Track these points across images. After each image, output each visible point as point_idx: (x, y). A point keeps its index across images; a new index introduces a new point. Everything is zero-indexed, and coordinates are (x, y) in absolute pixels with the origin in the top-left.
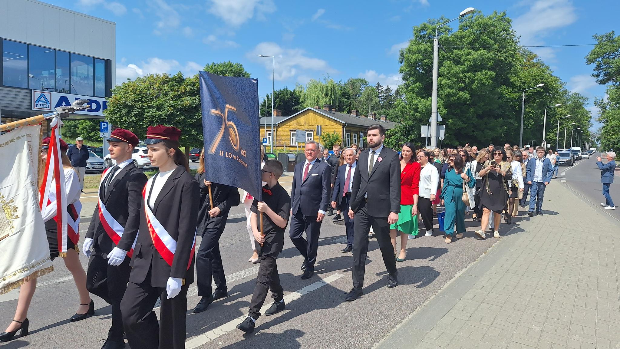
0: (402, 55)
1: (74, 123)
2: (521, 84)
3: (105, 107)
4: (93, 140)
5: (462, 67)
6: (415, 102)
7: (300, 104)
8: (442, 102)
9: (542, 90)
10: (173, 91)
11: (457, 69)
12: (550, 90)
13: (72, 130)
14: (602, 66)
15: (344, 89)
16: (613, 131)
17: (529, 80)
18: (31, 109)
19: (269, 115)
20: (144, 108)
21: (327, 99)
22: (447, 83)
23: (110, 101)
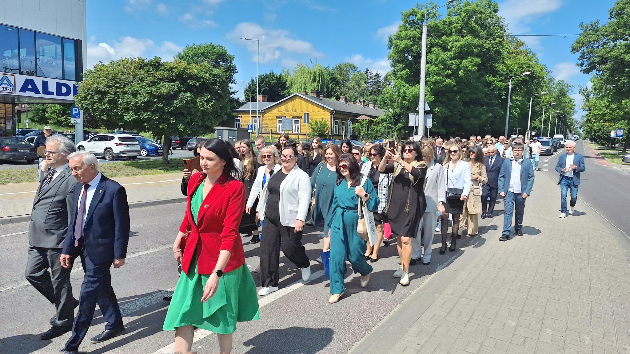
0: (391, 41)
1: (43, 107)
2: (509, 72)
3: (75, 93)
4: (64, 124)
5: (449, 53)
6: (403, 89)
7: (287, 90)
8: (429, 89)
9: (528, 79)
10: (150, 76)
11: (444, 56)
12: (536, 78)
13: (40, 114)
14: (586, 55)
15: (332, 74)
16: (595, 119)
17: (516, 68)
19: (254, 100)
20: (118, 94)
21: (315, 85)
22: (434, 71)
23: (81, 85)
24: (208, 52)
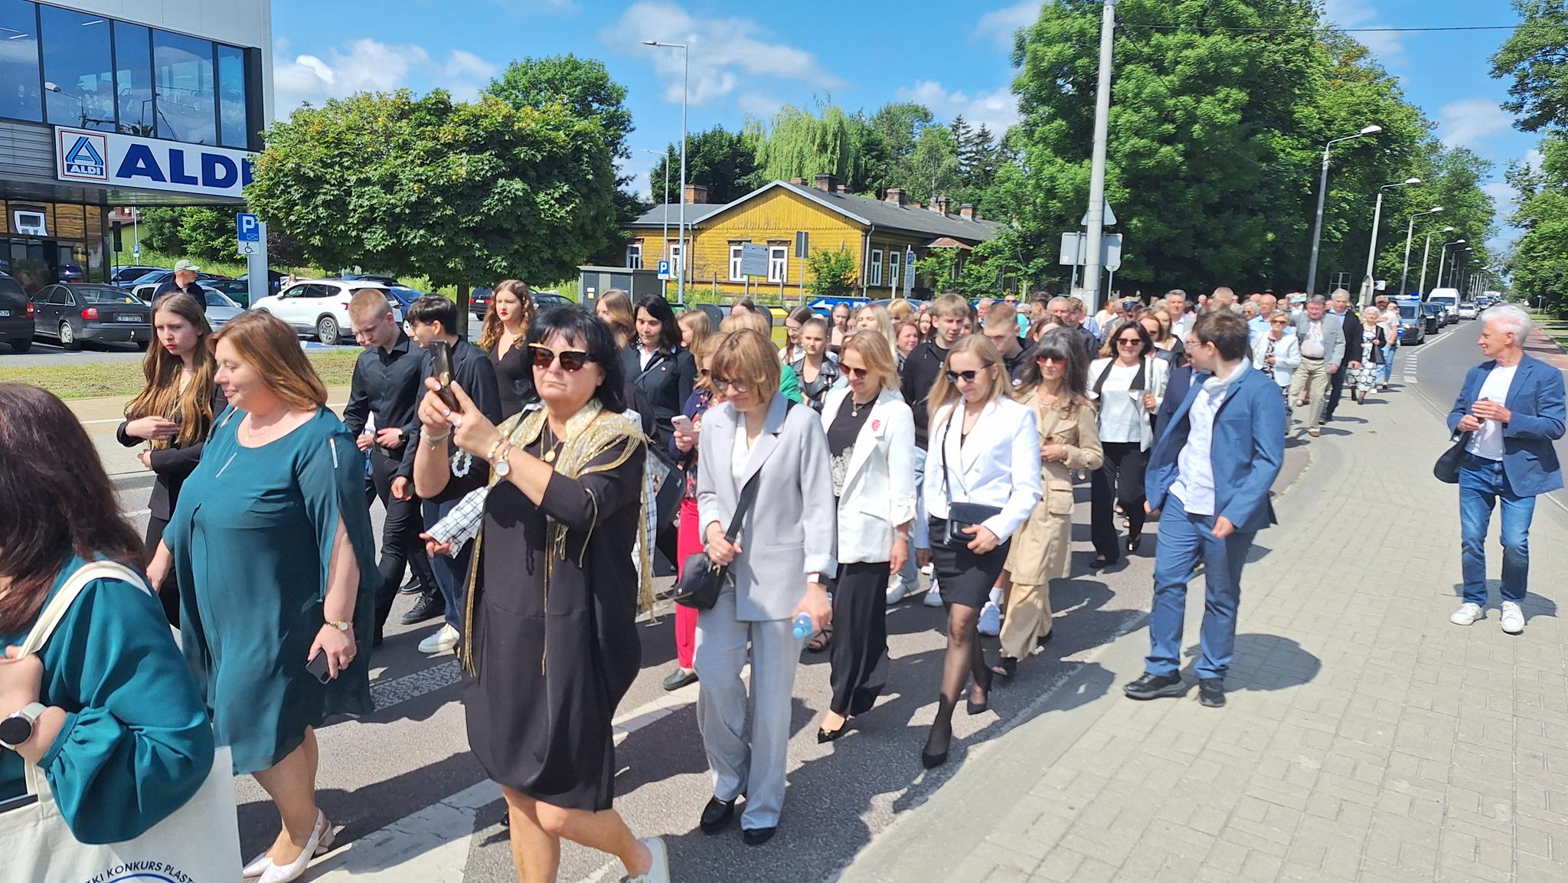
0: (1021, 46)
1: (171, 212)
2: (1323, 126)
3: (248, 179)
4: (222, 257)
5: (1169, 78)
6: (1049, 170)
7: (756, 172)
8: (1118, 171)
9: (1374, 142)
10: (424, 139)
11: (1158, 85)
12: (1395, 141)
13: (166, 231)
14: (1530, 81)
15: (870, 133)
16: (1546, 249)
17: (1344, 114)
18: (55, 177)
19: (675, 199)
20: (348, 184)
21: (824, 159)
22: (1131, 123)
23: (260, 160)
24: (563, 79)
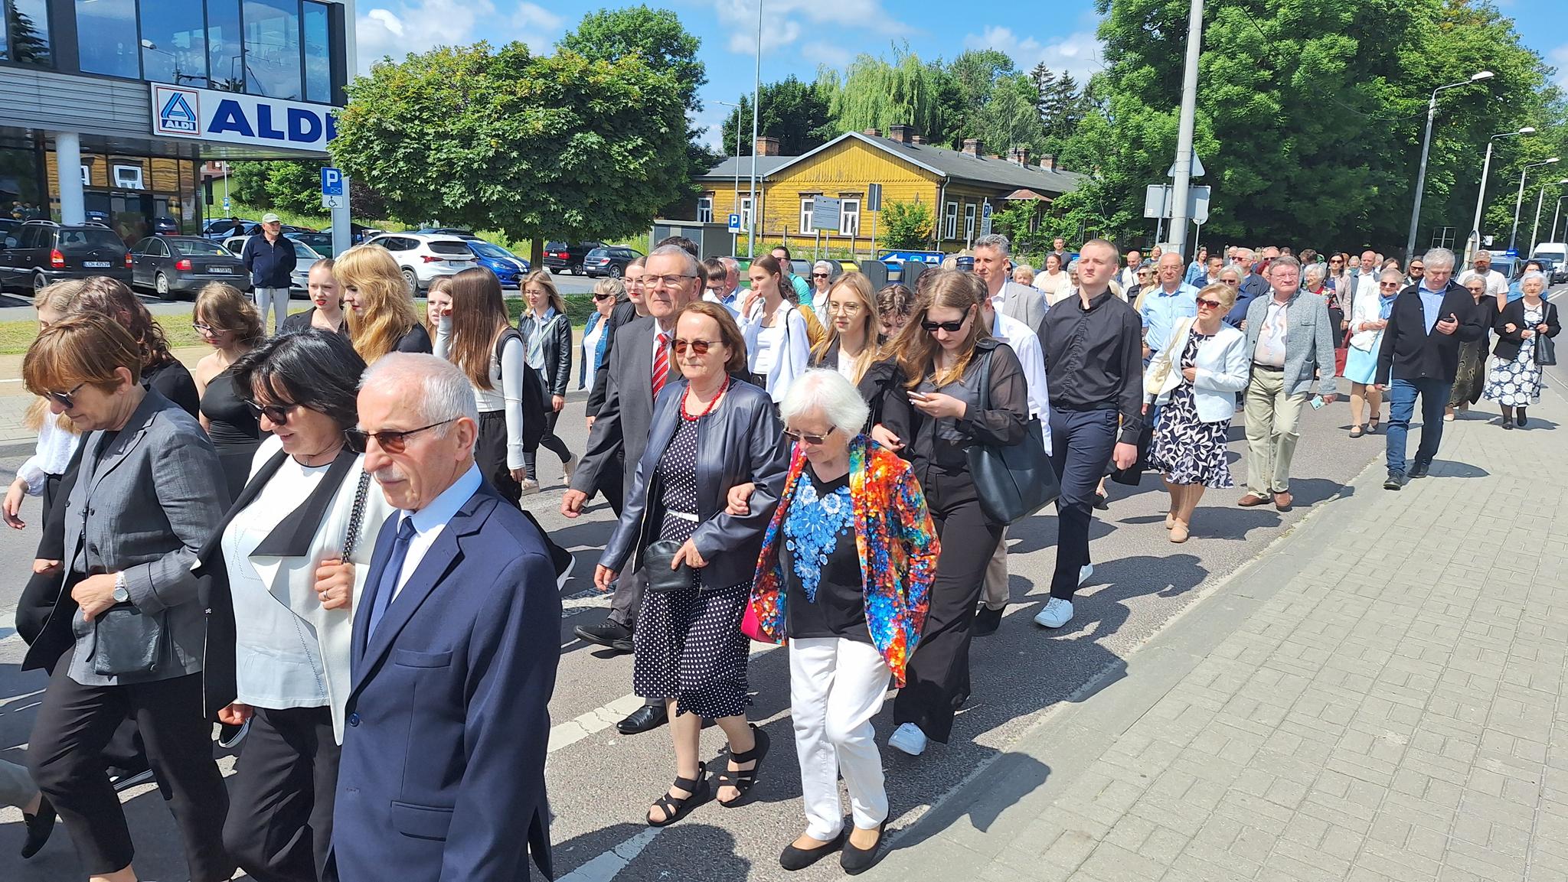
1: (259, 166)
2: (1430, 72)
3: (332, 134)
4: (307, 210)
5: (1268, 22)
6: (1135, 119)
7: (828, 123)
8: (1209, 120)
9: (1485, 90)
10: (501, 93)
12: (1508, 89)
13: (254, 184)
15: (947, 82)
17: (1453, 60)
18: (151, 132)
19: (747, 151)
20: (427, 137)
21: (900, 110)
22: (1224, 69)
23: (343, 114)
24: (636, 31)
